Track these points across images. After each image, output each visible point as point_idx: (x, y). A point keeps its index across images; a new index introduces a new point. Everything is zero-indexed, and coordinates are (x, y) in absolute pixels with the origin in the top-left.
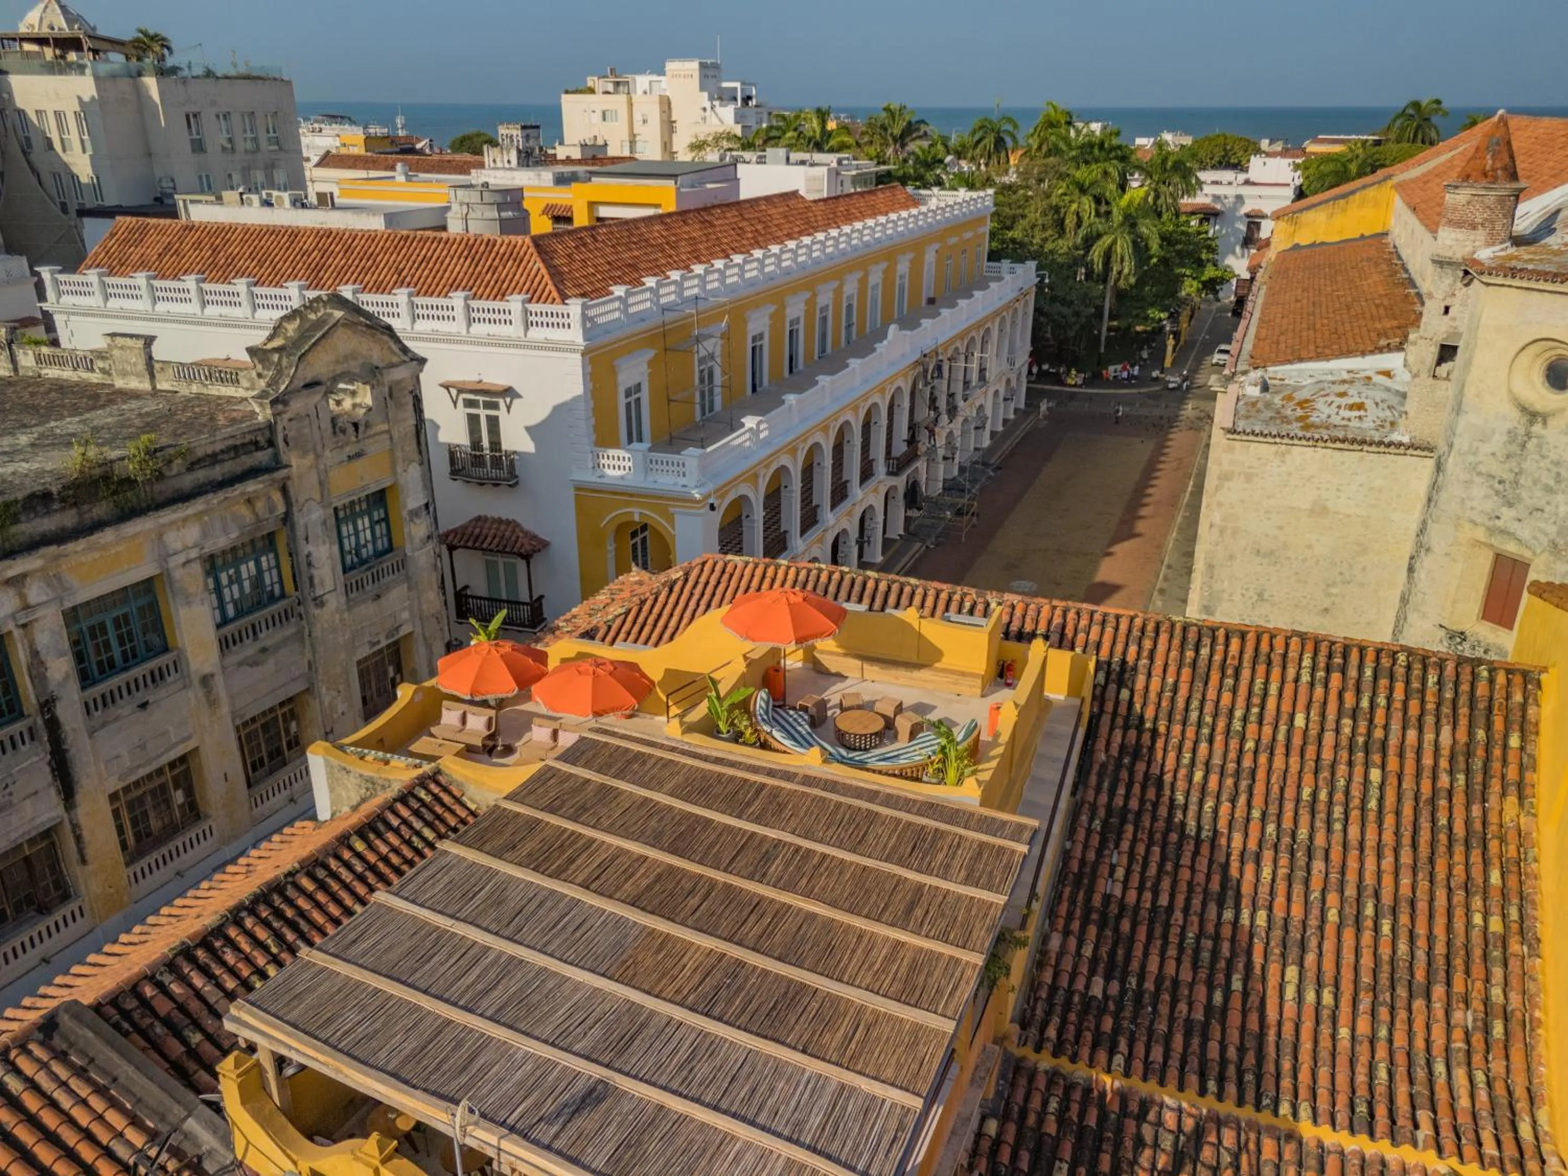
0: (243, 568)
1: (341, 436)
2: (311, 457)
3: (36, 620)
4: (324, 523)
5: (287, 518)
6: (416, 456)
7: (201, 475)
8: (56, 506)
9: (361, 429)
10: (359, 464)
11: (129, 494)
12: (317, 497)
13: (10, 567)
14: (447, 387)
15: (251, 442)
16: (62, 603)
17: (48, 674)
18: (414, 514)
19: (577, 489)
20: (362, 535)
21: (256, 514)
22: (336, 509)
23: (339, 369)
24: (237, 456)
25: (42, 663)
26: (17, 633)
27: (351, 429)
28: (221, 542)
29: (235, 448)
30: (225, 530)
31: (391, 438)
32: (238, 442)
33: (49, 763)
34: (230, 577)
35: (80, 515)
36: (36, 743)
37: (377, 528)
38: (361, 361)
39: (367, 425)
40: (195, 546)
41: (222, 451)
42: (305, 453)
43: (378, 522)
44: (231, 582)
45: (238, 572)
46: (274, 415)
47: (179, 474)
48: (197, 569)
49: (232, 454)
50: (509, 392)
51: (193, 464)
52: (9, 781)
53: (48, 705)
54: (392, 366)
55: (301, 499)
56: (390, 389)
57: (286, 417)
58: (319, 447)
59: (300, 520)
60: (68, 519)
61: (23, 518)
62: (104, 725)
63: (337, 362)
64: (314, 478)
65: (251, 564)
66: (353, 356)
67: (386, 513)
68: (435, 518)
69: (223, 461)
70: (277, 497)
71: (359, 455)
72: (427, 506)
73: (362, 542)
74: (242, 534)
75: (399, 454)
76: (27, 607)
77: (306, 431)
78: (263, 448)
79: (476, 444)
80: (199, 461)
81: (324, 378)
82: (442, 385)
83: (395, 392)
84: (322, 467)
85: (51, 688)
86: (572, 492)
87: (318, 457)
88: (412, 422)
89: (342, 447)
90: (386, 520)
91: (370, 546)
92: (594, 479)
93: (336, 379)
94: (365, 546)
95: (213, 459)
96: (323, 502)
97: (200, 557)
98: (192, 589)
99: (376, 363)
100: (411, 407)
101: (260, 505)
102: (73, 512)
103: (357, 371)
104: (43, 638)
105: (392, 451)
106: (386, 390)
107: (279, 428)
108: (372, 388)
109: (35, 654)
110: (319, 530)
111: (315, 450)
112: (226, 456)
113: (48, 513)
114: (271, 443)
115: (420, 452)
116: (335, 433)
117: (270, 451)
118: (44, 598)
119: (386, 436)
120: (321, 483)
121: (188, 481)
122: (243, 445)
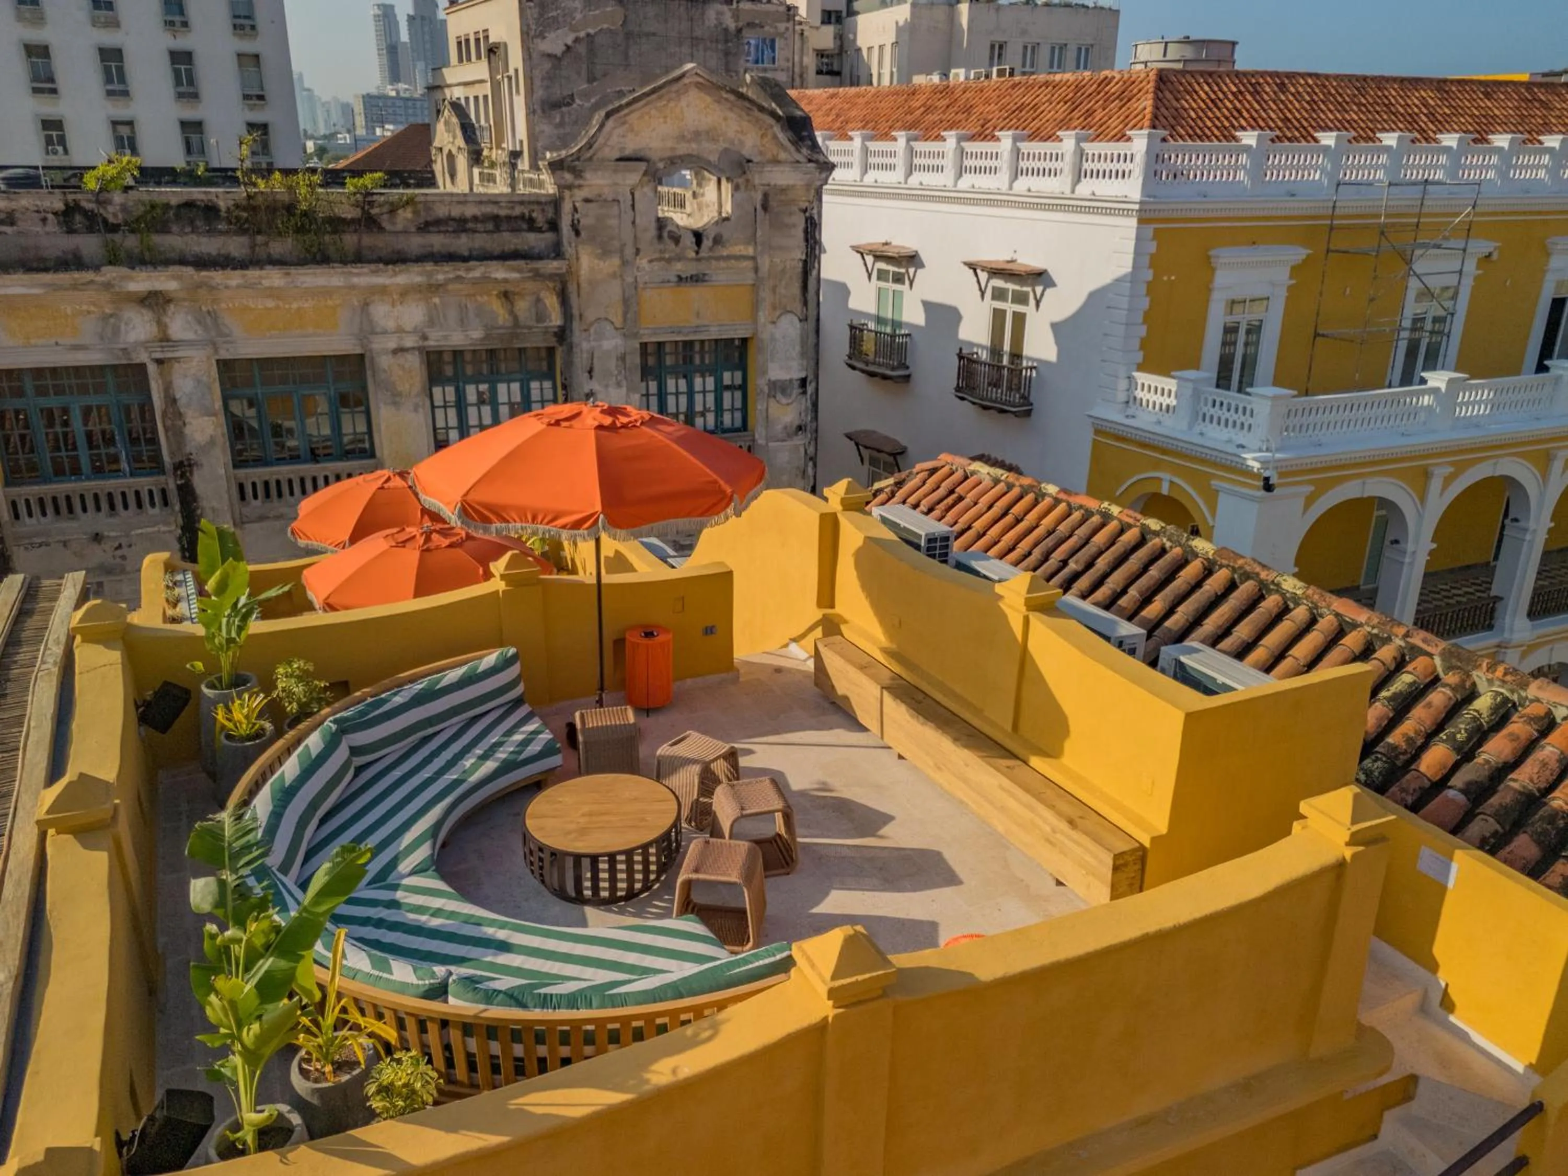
0: (502, 388)
1: (671, 245)
2: (616, 261)
3: (177, 359)
4: (623, 358)
5: (562, 334)
6: (798, 306)
7: (437, 241)
8: (222, 226)
9: (707, 243)
10: (694, 293)
11: (327, 238)
12: (618, 322)
13: (131, 279)
14: (973, 267)
15: (522, 217)
16: (216, 350)
17: (187, 430)
18: (778, 388)
19: (1097, 432)
20: (698, 398)
21: (516, 318)
22: (644, 346)
23: (683, 149)
24: (497, 229)
25: (180, 415)
26: (152, 369)
27: (689, 240)
28: (457, 339)
29: (496, 218)
30: (463, 322)
31: (756, 270)
32: (503, 213)
33: (180, 540)
34: (480, 394)
35: (253, 247)
36: (168, 509)
37: (727, 396)
38: (723, 145)
39: (718, 240)
40: (415, 331)
41: (475, 219)
42: (605, 253)
43: (728, 388)
44: (481, 402)
45: (494, 392)
46: (562, 187)
47: (405, 232)
48: (414, 362)
49: (490, 226)
50: (1040, 277)
51: (427, 224)
52: (124, 542)
53: (184, 467)
54: (776, 162)
55: (590, 315)
56: (766, 196)
57: (580, 194)
58: (629, 251)
59: (583, 343)
60: (236, 246)
61: (175, 228)
62: (262, 518)
63: (682, 138)
64: (614, 291)
65: (515, 386)
66: (711, 135)
67: (745, 379)
68: (815, 405)
69: (475, 231)
70: (551, 302)
71: (697, 279)
72: (803, 382)
73: (699, 408)
74: (487, 337)
75: (765, 294)
76: (165, 339)
77: (614, 222)
78: (540, 230)
79: (996, 351)
80: (438, 222)
81: (654, 156)
82: (966, 264)
83: (773, 203)
84: (630, 279)
85: (188, 449)
86: (1090, 435)
87: (624, 263)
88: (799, 254)
89: (669, 261)
90: (743, 388)
91: (711, 418)
92: (1118, 418)
93: (675, 162)
94: (703, 414)
95: (461, 225)
96: (627, 330)
97: (420, 349)
98: (403, 387)
99: (747, 152)
100: (800, 234)
101: (523, 306)
102: (244, 240)
103: (713, 158)
104: (184, 387)
105: (755, 287)
106: (759, 197)
107: (567, 207)
108: (736, 188)
109: (171, 401)
110: (612, 364)
111: (621, 251)
112: (480, 226)
113: (211, 232)
114: (554, 226)
115: (805, 303)
116: (660, 237)
117: (549, 236)
118: (190, 336)
119: (749, 264)
120: (626, 301)
121: (416, 243)
122: (509, 218)
